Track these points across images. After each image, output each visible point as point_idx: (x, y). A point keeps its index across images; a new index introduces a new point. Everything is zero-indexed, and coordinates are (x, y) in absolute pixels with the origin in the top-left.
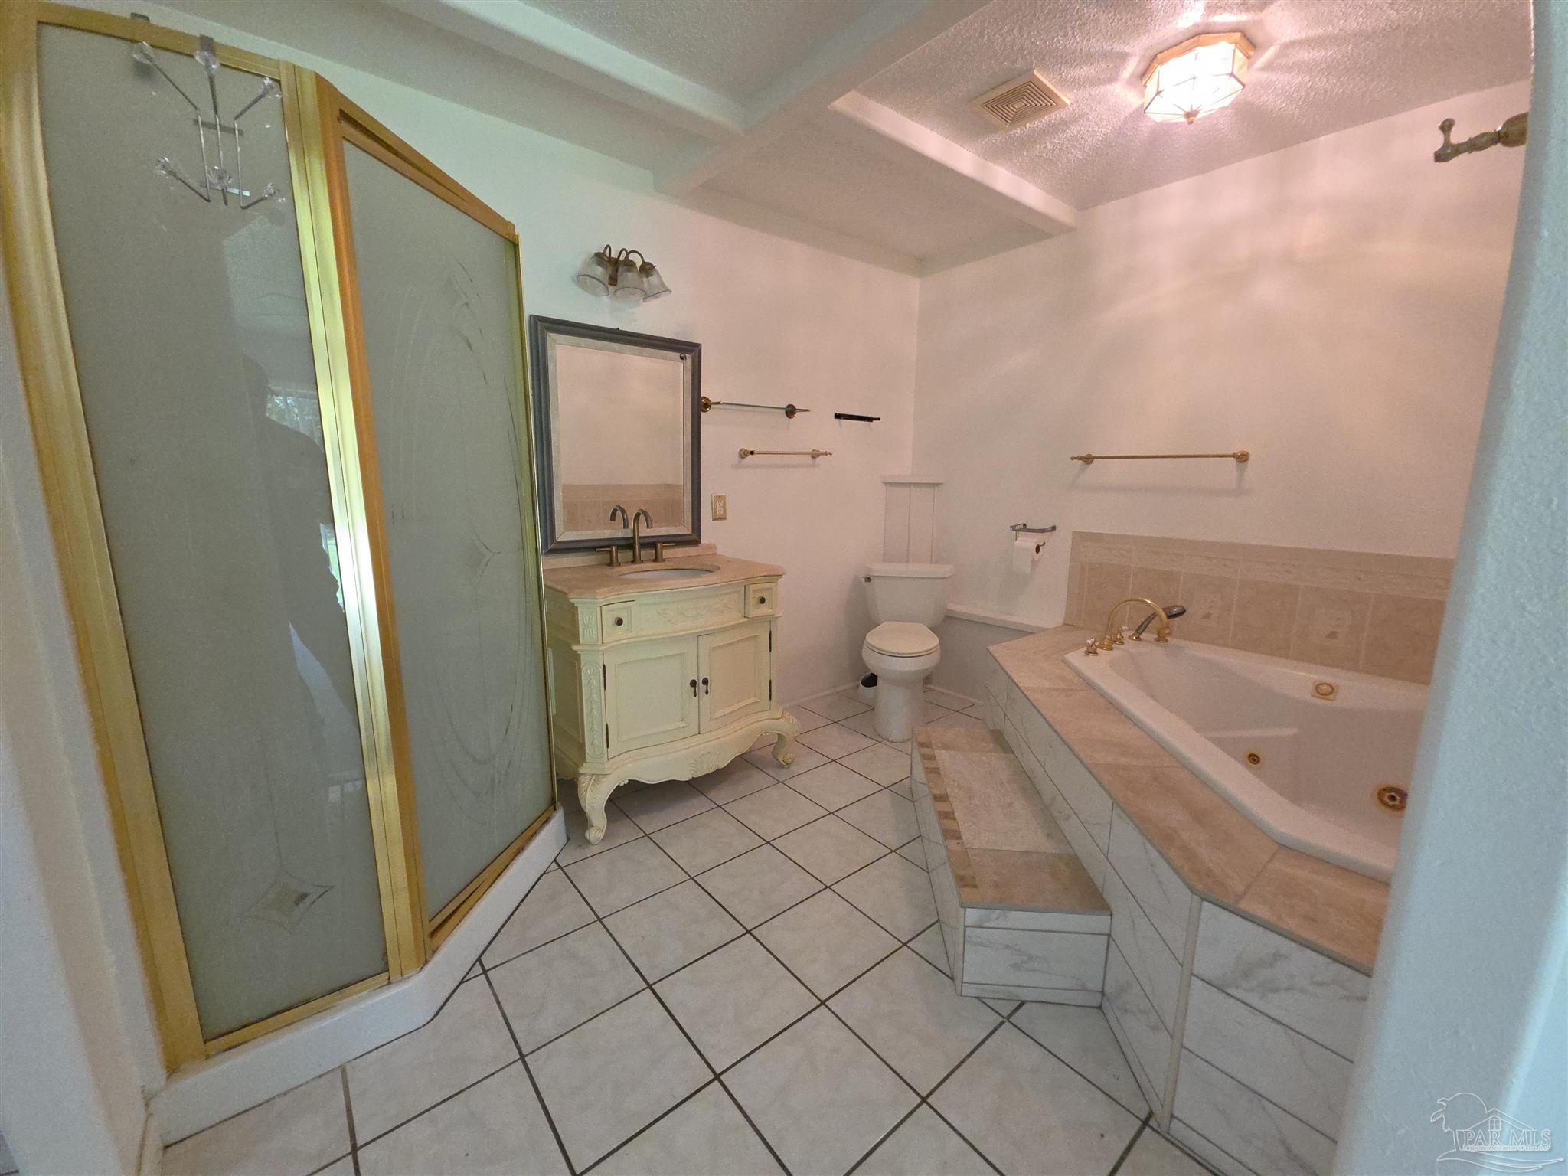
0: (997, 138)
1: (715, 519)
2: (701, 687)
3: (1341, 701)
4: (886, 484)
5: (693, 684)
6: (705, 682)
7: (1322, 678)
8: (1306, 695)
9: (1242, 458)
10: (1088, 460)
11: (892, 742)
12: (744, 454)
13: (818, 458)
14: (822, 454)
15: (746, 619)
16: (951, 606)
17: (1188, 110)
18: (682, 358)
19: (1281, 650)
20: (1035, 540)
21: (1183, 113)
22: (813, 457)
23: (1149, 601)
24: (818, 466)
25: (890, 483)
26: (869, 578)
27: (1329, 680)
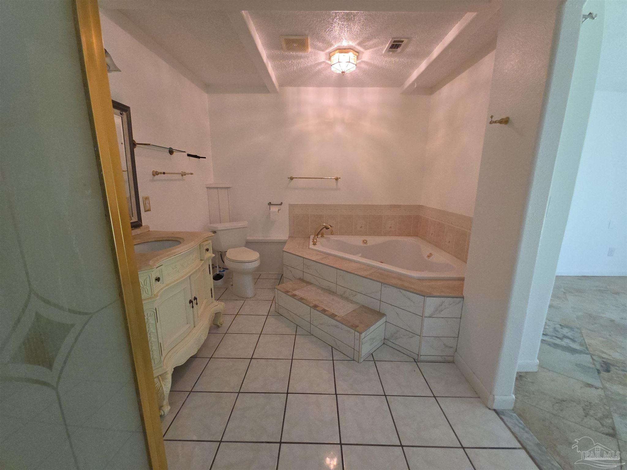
0: (278, 52)
1: (145, 212)
2: (194, 302)
3: (369, 244)
4: (207, 188)
5: (191, 302)
6: (195, 298)
7: (364, 239)
8: (361, 244)
9: (337, 179)
10: (292, 178)
11: (250, 298)
12: (155, 174)
13: (184, 176)
14: (188, 174)
15: (203, 261)
16: (248, 238)
17: (343, 71)
18: (121, 114)
19: (350, 233)
20: (277, 208)
21: (342, 71)
22: (182, 175)
23: (324, 224)
24: (184, 180)
25: (209, 187)
26: (215, 232)
27: (365, 239)
